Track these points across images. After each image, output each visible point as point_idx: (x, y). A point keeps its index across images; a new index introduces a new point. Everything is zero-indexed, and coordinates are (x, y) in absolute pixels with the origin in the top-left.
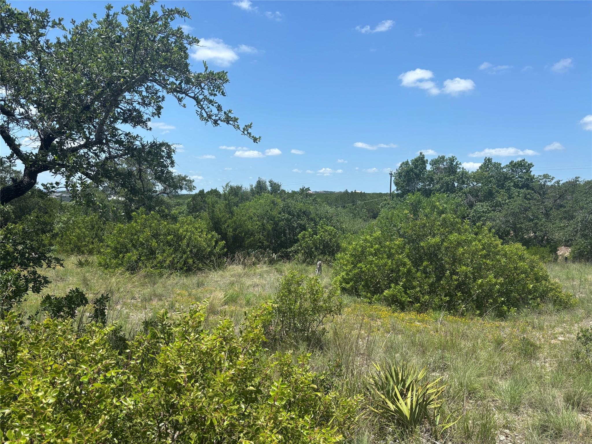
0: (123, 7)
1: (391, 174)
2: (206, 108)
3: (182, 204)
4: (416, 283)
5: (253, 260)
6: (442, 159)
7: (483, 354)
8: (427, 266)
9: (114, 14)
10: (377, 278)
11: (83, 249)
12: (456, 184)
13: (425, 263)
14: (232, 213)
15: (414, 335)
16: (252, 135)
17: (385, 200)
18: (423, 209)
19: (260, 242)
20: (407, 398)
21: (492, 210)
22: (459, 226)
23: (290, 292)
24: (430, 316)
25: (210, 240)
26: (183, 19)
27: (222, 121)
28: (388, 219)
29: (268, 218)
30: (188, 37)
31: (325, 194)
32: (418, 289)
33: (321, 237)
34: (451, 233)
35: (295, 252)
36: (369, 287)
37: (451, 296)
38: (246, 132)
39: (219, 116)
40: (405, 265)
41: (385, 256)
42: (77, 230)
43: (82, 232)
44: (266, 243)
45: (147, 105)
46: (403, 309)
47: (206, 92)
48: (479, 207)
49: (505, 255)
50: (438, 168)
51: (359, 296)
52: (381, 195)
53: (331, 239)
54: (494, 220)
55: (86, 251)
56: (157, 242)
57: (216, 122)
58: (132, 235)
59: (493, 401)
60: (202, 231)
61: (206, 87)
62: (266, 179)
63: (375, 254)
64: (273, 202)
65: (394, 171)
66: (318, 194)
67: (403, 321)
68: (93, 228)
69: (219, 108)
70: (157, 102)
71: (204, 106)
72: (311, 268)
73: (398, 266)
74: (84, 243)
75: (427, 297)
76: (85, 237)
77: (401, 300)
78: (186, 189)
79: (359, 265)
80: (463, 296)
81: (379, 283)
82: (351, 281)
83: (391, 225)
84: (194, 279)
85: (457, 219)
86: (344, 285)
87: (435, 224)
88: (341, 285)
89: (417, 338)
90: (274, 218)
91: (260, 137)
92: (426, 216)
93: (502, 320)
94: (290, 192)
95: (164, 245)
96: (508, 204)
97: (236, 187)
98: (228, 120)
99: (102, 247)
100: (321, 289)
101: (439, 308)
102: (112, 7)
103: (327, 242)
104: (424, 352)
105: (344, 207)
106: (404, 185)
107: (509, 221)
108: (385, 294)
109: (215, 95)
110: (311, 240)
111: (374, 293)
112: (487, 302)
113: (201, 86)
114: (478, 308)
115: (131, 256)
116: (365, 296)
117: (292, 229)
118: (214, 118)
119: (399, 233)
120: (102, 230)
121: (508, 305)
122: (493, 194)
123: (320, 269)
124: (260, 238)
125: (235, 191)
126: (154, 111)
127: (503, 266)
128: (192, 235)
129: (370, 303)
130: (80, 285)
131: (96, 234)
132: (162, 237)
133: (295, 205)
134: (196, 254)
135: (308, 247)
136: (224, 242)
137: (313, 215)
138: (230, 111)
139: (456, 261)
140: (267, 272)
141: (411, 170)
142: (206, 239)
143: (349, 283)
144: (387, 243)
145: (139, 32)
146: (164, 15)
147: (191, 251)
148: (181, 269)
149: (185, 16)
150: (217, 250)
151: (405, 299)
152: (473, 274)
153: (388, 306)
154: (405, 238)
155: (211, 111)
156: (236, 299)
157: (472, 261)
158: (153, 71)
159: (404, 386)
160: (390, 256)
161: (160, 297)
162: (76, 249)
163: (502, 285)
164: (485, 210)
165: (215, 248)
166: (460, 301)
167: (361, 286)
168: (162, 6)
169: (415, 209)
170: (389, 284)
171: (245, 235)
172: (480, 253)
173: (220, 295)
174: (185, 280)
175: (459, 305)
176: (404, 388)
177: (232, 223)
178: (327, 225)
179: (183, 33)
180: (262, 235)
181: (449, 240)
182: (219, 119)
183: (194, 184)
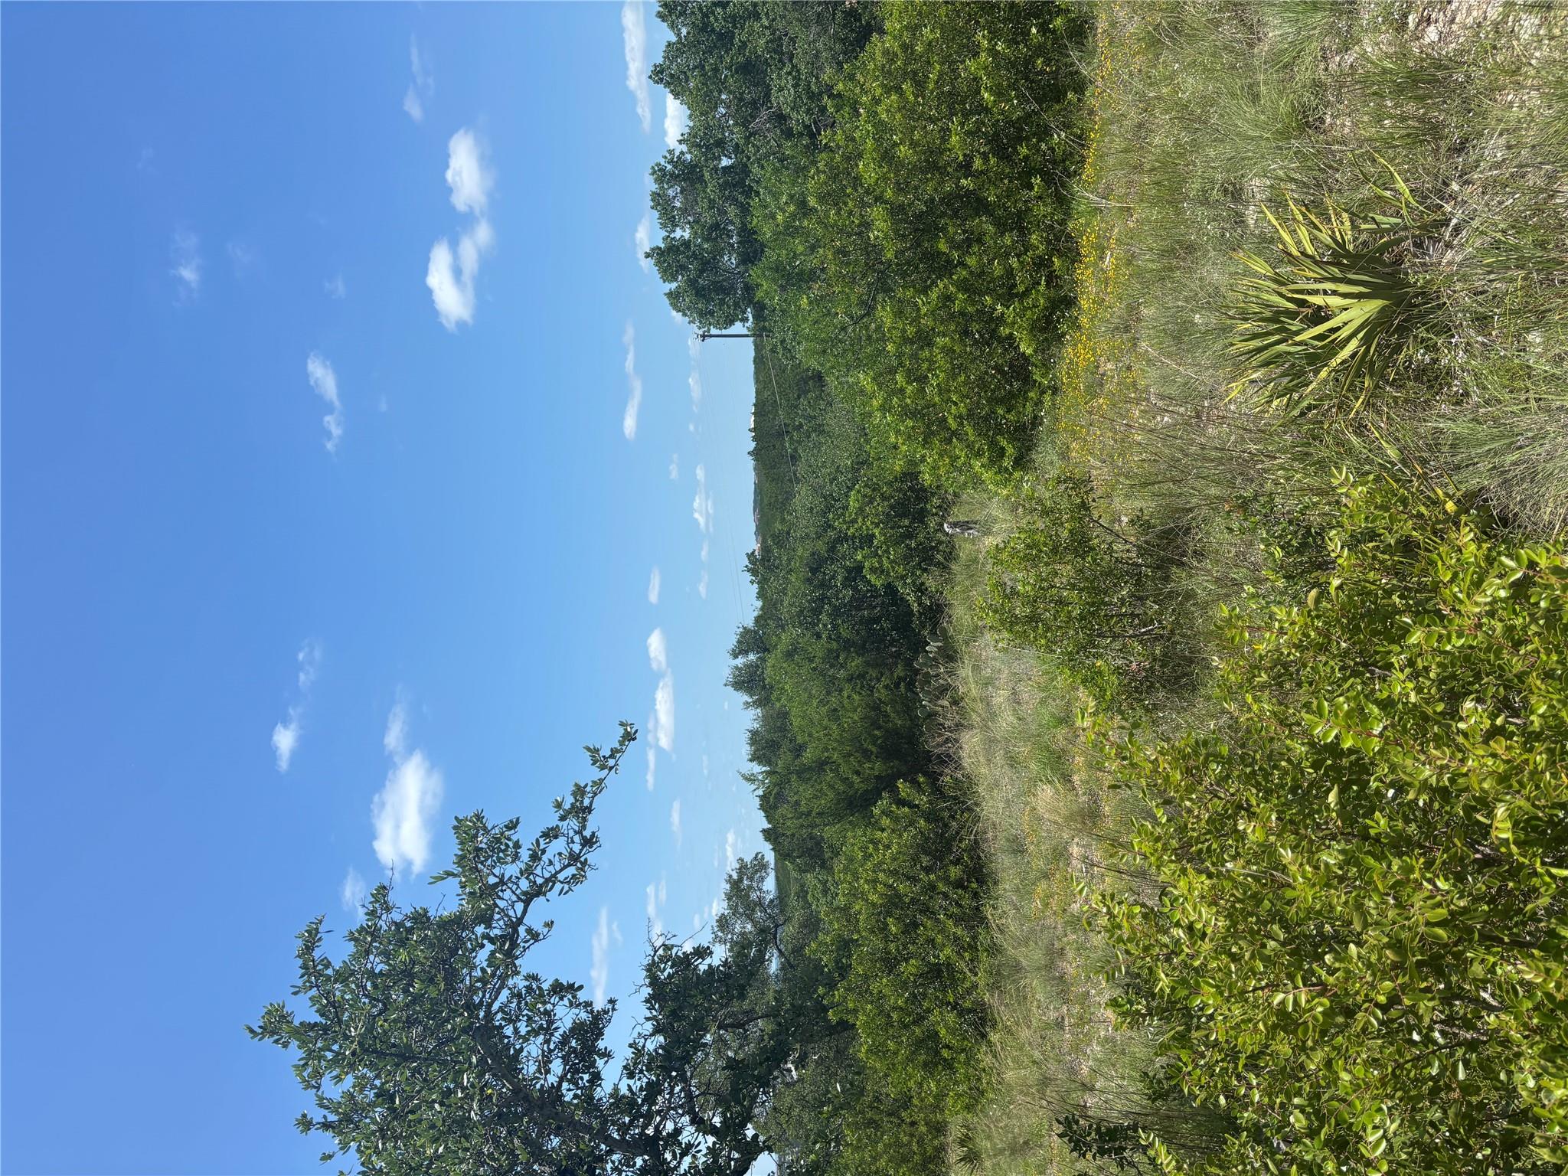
0: (302, 1086)
1: (704, 337)
2: (551, 869)
3: (802, 886)
4: (997, 269)
5: (946, 703)
6: (660, 201)
7: (1191, 85)
8: (951, 242)
9: (321, 1106)
10: (986, 373)
11: (930, 1151)
12: (725, 162)
13: (943, 246)
14: (821, 765)
15: (1139, 274)
16: (617, 746)
17: (773, 351)
18: (795, 256)
19: (897, 685)
20: (1327, 306)
21: (791, 60)
22: (838, 158)
23: (1033, 619)
24: (1086, 229)
25: (896, 820)
26: (324, 936)
27: (584, 827)
28: (824, 352)
29: (832, 666)
30: (372, 914)
31: (761, 510)
32: (1014, 262)
33: (877, 525)
34: (857, 181)
35: (920, 590)
36: (1012, 395)
37: (1029, 173)
38: (611, 762)
39: (571, 833)
40: (947, 298)
41: (926, 353)
42: (882, 1163)
43: (884, 1152)
44: (900, 671)
45: (550, 1022)
46: (1070, 302)
47: (511, 870)
48: (783, 96)
49: (914, 29)
50: (684, 211)
51: (1036, 421)
52: (759, 361)
53: (884, 498)
54: (817, 56)
55: (936, 1143)
56: (907, 960)
57: (589, 842)
58: (889, 1024)
59: (1324, 58)
60: (871, 841)
61: (496, 871)
62: (728, 666)
63: (922, 380)
64: (789, 654)
65: (695, 329)
66: (763, 528)
67: (1103, 300)
68: (875, 1122)
69: (551, 834)
70: (542, 995)
71: (547, 875)
72: (964, 551)
73: (952, 316)
74: (915, 1147)
75: (1034, 238)
76: (898, 1144)
77: (1046, 308)
78: (762, 879)
79: (952, 424)
80: (1027, 139)
81: (998, 369)
82: (997, 443)
83: (840, 341)
84: (1003, 863)
85: (820, 166)
86: (1007, 463)
87: (836, 225)
88: (1006, 469)
89: (1150, 265)
90: (830, 651)
91: (622, 724)
92: (813, 249)
93: (1093, 28)
94: (759, 604)
95: (914, 943)
96: (773, 20)
97: (751, 745)
98: (581, 811)
99: (922, 1100)
100: (1023, 536)
101: (1063, 202)
102: (304, 1116)
103: (892, 507)
104: (1190, 249)
105: (795, 458)
106: (731, 303)
107: (819, 14)
108: (1029, 352)
109: (517, 845)
110: (887, 552)
111: (1026, 379)
112: (1042, 72)
113: (496, 885)
114: (1058, 95)
115: (947, 1028)
116: (1036, 405)
117: (858, 602)
118: (576, 848)
119: (862, 317)
120: (877, 1099)
121: (1050, 13)
122: (748, 61)
123: (965, 526)
124: (886, 687)
125: (764, 747)
126: (566, 1002)
127: (943, 33)
128: (885, 866)
129: (1055, 390)
130: (1027, 1165)
131: (890, 1115)
132: (892, 947)
133: (794, 596)
134: (935, 857)
135: (907, 558)
136: (900, 783)
137: (821, 547)
138: (559, 805)
139: (932, 163)
140: (976, 668)
141: (692, 283)
142: (893, 831)
143: (1003, 449)
144: (889, 348)
145: (365, 1051)
146: (317, 986)
147: (927, 870)
148: (976, 895)
149: (318, 932)
150: (922, 800)
151: (1041, 296)
152: (966, 116)
153: (1062, 343)
154: (874, 299)
155: (560, 854)
156: (1053, 752)
157: (932, 120)
158: (462, 1014)
159: (1292, 315)
160: (924, 339)
161: (1055, 954)
162: (931, 1167)
163: (994, 35)
164: (791, 82)
165: (917, 806)
166: (1043, 146)
167: (1011, 417)
168: (295, 993)
169: (795, 279)
170: (1000, 340)
171: (879, 728)
172: (912, 98)
173: (1046, 793)
174: (1007, 884)
175: (1053, 149)
176: (1297, 314)
177: (847, 762)
178: (846, 508)
179: (362, 927)
180: (879, 680)
181: (876, 184)
182: (579, 832)
183: (748, 859)
